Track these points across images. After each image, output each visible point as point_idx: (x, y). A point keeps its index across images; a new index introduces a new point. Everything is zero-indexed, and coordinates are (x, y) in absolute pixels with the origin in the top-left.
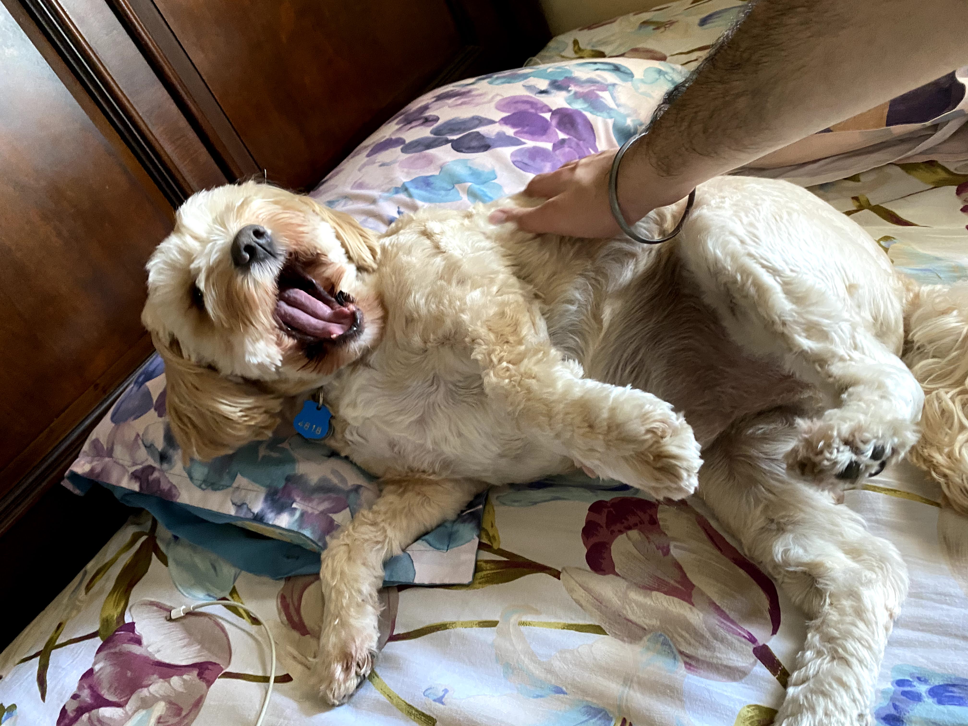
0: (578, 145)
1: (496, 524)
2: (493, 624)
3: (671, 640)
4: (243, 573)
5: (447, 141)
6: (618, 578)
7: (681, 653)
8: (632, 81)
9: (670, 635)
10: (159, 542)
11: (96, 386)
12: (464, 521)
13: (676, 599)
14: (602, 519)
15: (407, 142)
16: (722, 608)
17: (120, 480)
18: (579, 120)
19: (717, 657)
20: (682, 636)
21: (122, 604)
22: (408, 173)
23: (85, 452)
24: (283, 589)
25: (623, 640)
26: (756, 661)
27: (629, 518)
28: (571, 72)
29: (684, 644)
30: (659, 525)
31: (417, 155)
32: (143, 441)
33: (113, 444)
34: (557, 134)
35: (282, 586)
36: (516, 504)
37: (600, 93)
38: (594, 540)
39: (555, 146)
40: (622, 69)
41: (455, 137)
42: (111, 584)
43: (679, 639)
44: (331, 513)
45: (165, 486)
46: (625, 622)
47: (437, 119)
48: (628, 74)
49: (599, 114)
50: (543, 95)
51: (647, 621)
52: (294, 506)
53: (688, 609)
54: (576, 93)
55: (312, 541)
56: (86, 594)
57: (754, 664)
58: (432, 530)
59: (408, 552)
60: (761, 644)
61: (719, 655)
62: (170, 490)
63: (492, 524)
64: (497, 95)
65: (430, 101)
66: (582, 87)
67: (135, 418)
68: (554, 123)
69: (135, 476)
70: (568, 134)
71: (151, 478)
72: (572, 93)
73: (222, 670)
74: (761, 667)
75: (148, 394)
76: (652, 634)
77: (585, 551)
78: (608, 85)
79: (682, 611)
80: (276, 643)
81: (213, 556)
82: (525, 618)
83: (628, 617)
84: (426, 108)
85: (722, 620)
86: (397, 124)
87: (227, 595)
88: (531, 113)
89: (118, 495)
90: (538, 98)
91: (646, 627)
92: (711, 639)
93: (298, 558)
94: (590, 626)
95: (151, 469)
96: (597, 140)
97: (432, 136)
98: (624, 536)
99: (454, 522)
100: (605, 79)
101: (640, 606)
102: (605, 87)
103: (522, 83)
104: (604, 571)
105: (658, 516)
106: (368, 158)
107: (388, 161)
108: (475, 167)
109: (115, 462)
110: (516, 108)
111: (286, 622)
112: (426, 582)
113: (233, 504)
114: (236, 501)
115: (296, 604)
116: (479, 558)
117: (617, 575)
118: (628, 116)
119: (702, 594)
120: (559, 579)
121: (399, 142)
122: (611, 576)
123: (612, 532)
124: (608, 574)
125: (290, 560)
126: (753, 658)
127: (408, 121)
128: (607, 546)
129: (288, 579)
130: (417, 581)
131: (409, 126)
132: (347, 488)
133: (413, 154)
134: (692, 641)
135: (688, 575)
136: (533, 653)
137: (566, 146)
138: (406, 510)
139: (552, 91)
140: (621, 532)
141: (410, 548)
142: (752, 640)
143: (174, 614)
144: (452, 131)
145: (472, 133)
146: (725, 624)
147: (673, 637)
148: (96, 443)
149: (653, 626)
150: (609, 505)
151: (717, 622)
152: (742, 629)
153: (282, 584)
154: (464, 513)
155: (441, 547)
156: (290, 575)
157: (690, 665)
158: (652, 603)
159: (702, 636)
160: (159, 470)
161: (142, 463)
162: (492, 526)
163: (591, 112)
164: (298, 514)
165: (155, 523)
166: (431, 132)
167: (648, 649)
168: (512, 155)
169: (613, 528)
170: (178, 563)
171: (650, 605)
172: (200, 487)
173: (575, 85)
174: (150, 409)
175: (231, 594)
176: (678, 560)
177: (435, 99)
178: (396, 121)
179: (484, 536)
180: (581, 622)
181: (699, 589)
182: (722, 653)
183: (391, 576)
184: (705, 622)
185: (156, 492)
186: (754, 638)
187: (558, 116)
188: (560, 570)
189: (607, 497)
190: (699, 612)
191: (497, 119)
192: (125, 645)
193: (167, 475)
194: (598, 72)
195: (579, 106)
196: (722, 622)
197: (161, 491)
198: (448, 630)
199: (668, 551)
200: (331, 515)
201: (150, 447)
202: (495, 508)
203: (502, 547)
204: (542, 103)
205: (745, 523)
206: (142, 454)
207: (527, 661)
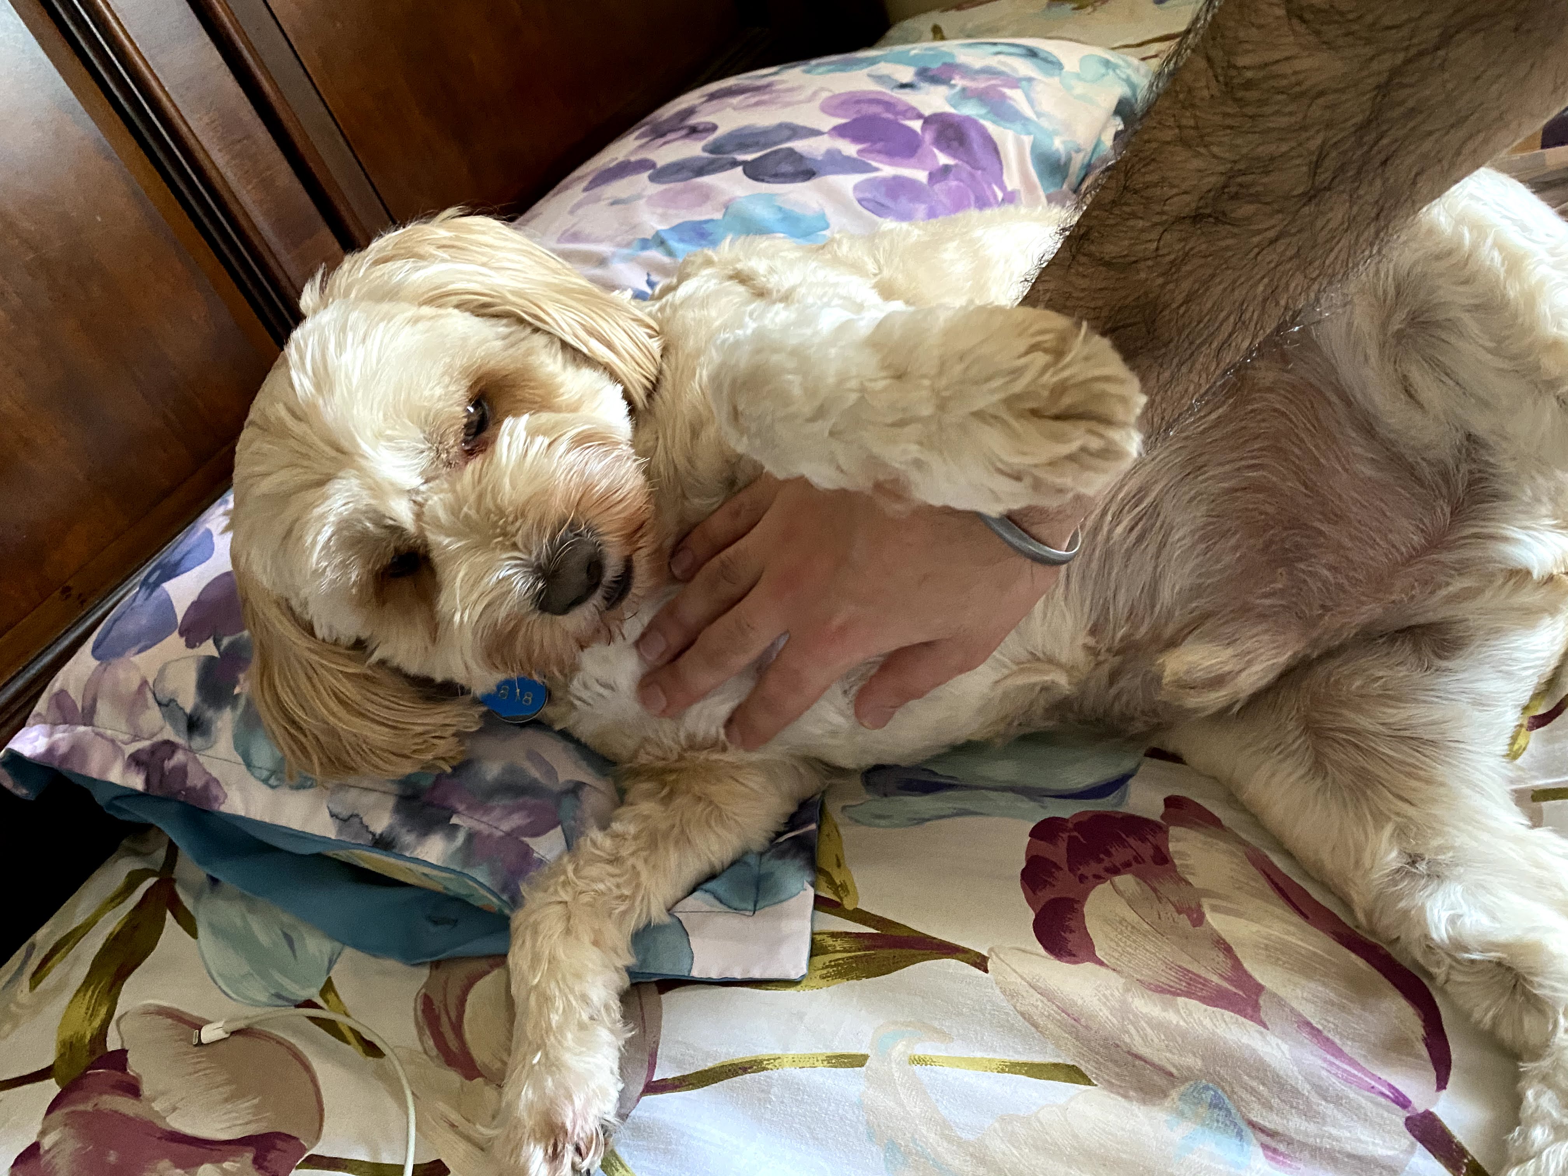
0: (972, 176)
1: (847, 861)
2: (857, 1061)
3: (1229, 1098)
4: (349, 952)
5: (735, 164)
6: (1103, 970)
7: (1253, 1125)
8: (1060, 74)
9: (1227, 1088)
10: (179, 890)
11: (67, 590)
12: (782, 855)
13: (1228, 1014)
14: (1058, 852)
15: (660, 164)
16: (1325, 1033)
17: (105, 769)
18: (973, 135)
19: (1330, 1136)
20: (1253, 1091)
21: (103, 1011)
22: (664, 217)
23: (39, 714)
24: (426, 985)
25: (1126, 1097)
26: (1413, 1146)
27: (1113, 850)
28: (952, 55)
29: (1256, 1106)
30: (1175, 866)
31: (679, 185)
32: (154, 695)
33: (95, 700)
34: (935, 156)
35: (425, 979)
36: (883, 822)
37: (1008, 92)
38: (1046, 895)
39: (931, 176)
40: (1042, 55)
41: (749, 157)
42: (82, 971)
43: (1245, 1096)
44: (526, 835)
45: (195, 780)
46: (1130, 1058)
47: (714, 128)
48: (1052, 64)
49: (1008, 125)
50: (907, 91)
51: (1176, 1058)
52: (454, 820)
53: (1257, 1035)
54: (964, 90)
55: (489, 890)
56: (32, 988)
57: (1411, 1151)
58: (723, 871)
59: (678, 915)
60: (1421, 1110)
61: (1334, 1131)
62: (206, 787)
63: (838, 860)
64: (822, 89)
65: (697, 102)
66: (974, 79)
67: (140, 651)
68: (928, 137)
69: (136, 761)
70: (954, 156)
71: (169, 764)
72: (958, 89)
73: (305, 1150)
74: (1425, 1158)
75: (167, 605)
76: (1187, 1085)
77: (1032, 915)
78: (1020, 80)
79: (1245, 1040)
80: (413, 1093)
81: (286, 918)
82: (919, 1050)
83: (1135, 1050)
84: (690, 112)
85: (1329, 1057)
86: (636, 138)
87: (313, 995)
88: (884, 119)
89: (101, 798)
90: (899, 96)
91: (1174, 1071)
92: (1315, 1098)
93: (455, 922)
94: (1056, 1065)
95: (170, 747)
96: (1005, 171)
97: (706, 155)
98: (1107, 885)
99: (761, 854)
100: (1014, 70)
101: (1159, 1026)
102: (1015, 83)
103: (866, 71)
104: (1074, 955)
105: (1171, 850)
106: (586, 194)
107: (623, 195)
108: (787, 207)
109: (97, 734)
110: (858, 111)
111: (434, 1052)
112: (714, 975)
113: (332, 815)
114: (337, 810)
115: (453, 1014)
116: (817, 929)
117: (1101, 963)
118: (1056, 133)
119: (1280, 1003)
120: (986, 971)
121: (644, 165)
122: (1089, 966)
123: (1082, 878)
124: (1083, 961)
125: (439, 928)
126: (1407, 1139)
127: (660, 133)
128: (1076, 906)
129: (436, 965)
130: (696, 973)
131: (662, 140)
132: (556, 788)
133: (672, 185)
134: (1275, 1102)
135: (1246, 965)
136: (944, 1121)
137: (951, 176)
138: (676, 831)
139: (922, 84)
140: (1099, 878)
141: (679, 907)
142: (1402, 1102)
143: (209, 1034)
144: (744, 147)
145: (781, 150)
146: (1338, 1067)
147: (1233, 1092)
148: (61, 699)
149: (1189, 1069)
150: (1070, 825)
151: (1320, 1062)
152: (1373, 1076)
153: (425, 972)
154: (781, 839)
155: (744, 906)
156: (441, 957)
157: (1275, 1151)
158: (1182, 1023)
159: (1296, 1092)
160: (184, 749)
161: (153, 735)
162: (839, 866)
163: (994, 122)
164: (461, 838)
165: (172, 851)
166: (705, 149)
167: (1181, 1114)
168: (856, 188)
169: (1083, 870)
170: (217, 931)
171: (1177, 1025)
172: (265, 781)
173: (963, 77)
174: (171, 633)
175: (323, 993)
176: (1223, 935)
177: (704, 99)
178: (637, 133)
179: (823, 884)
180: (1038, 1059)
181: (1275, 995)
182: (1341, 1127)
183: (644, 962)
184: (1297, 1062)
185: (179, 792)
186: (1404, 1097)
187: (934, 127)
188: (985, 954)
189: (1067, 810)
190: (1280, 1042)
191: (826, 129)
192: (106, 1098)
193: (202, 759)
194: (1001, 58)
195: (970, 110)
196: (1332, 1064)
197: (188, 789)
198: (765, 1073)
199: (1202, 916)
200: (526, 840)
201: (168, 705)
202: (842, 831)
203: (865, 905)
204: (906, 104)
205: (1357, 863)
206: (153, 718)
207: (932, 1138)
